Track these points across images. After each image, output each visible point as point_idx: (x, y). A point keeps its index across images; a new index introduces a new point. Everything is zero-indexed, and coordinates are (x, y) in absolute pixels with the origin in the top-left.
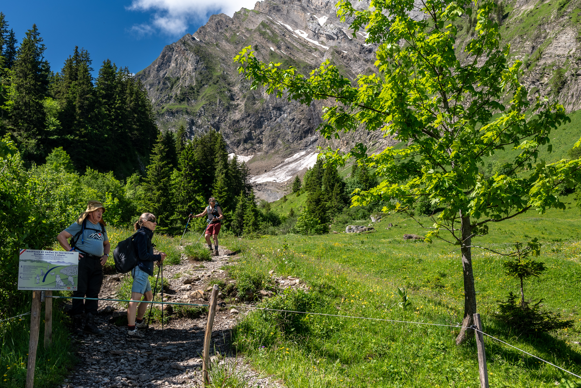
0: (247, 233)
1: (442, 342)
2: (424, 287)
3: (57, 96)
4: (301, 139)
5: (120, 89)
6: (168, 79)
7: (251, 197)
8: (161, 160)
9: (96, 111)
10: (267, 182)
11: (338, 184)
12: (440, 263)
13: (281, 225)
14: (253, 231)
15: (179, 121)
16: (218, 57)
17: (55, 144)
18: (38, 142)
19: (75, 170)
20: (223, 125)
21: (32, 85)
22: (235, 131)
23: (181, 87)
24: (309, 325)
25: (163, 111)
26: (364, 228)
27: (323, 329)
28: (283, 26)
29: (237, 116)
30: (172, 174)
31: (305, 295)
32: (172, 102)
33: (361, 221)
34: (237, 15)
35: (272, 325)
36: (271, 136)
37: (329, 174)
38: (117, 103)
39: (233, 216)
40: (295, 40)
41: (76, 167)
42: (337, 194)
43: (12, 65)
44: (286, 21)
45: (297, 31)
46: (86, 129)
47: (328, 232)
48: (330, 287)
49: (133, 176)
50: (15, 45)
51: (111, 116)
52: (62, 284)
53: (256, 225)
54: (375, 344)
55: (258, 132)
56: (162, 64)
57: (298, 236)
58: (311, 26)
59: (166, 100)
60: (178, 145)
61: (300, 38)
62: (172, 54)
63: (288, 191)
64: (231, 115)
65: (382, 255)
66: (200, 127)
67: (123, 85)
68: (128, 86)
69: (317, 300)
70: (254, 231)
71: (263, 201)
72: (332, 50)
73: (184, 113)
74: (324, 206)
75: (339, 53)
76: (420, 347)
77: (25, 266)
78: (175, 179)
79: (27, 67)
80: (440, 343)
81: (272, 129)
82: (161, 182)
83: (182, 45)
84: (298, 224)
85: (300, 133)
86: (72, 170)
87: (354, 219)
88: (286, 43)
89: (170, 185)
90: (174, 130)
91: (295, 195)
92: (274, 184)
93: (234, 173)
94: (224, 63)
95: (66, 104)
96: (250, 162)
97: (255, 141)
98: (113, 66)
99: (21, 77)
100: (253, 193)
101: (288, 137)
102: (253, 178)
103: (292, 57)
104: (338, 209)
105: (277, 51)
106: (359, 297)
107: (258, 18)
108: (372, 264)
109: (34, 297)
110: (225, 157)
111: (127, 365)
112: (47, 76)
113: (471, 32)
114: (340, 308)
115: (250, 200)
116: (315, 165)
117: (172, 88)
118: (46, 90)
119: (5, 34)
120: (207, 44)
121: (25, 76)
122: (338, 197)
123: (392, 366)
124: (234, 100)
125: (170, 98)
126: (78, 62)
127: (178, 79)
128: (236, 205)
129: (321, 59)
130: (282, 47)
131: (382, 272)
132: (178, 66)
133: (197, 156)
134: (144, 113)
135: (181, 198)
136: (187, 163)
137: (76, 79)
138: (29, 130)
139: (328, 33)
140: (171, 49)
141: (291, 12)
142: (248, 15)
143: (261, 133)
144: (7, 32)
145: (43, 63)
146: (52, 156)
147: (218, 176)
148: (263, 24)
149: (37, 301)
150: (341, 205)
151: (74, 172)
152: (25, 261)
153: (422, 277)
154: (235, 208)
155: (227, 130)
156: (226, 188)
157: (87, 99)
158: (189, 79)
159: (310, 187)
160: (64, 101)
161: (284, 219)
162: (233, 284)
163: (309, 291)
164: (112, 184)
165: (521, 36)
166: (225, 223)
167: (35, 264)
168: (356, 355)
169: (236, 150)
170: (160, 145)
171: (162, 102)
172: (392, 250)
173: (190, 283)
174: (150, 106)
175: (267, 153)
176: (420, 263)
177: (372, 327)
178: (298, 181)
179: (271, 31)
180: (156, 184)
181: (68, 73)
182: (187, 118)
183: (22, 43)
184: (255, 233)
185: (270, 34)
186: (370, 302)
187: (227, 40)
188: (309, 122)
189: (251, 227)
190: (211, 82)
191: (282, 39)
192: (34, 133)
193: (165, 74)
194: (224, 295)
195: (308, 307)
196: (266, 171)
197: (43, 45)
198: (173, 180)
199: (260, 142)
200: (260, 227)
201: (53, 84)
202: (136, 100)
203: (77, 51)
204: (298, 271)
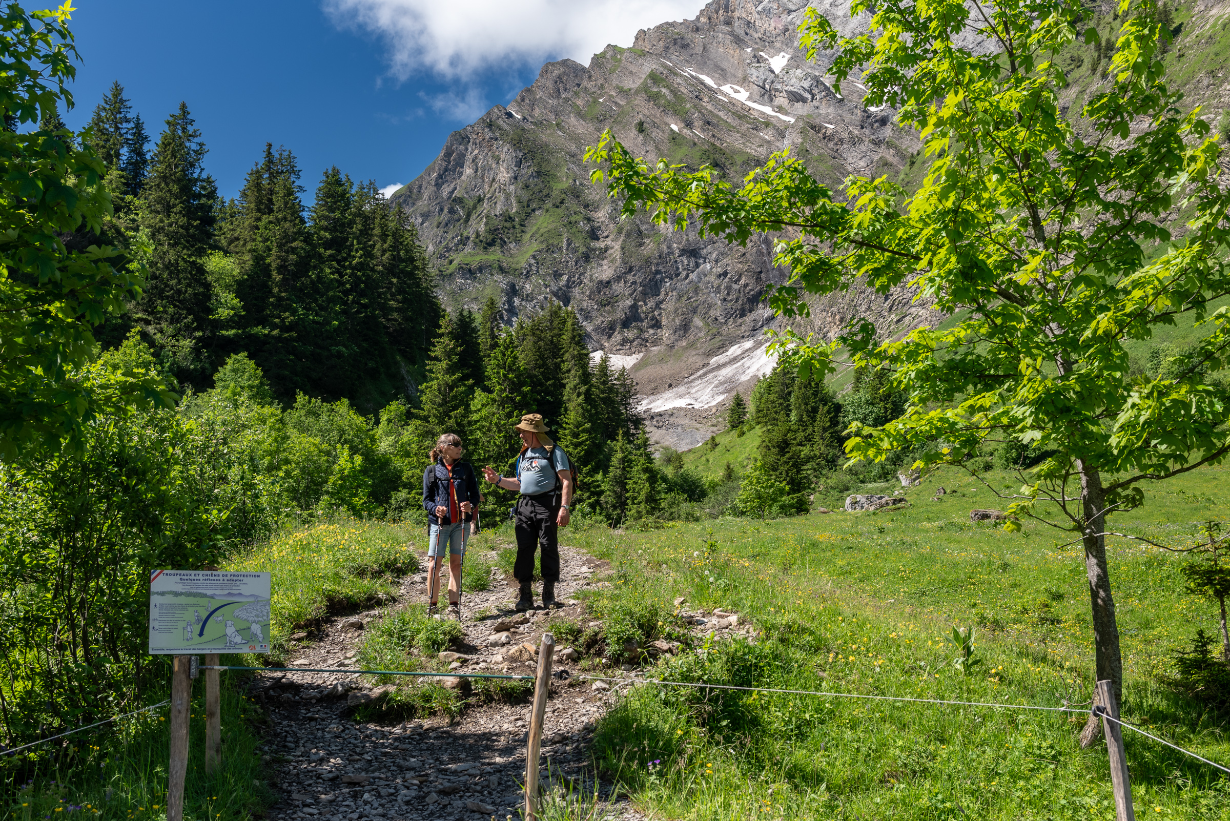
0: (636, 519)
1: (1049, 742)
2: (1015, 623)
3: (231, 247)
4: (743, 315)
5: (359, 226)
6: (459, 201)
7: (639, 442)
8: (450, 370)
9: (313, 275)
10: (674, 408)
11: (826, 408)
12: (1050, 571)
13: (707, 499)
14: (648, 513)
15: (484, 289)
16: (562, 150)
17: (231, 346)
18: (196, 344)
19: (273, 398)
20: (576, 291)
21: (182, 227)
22: (602, 305)
23: (487, 217)
24: (760, 713)
25: (452, 268)
26: (884, 500)
27: (790, 721)
28: (696, 78)
29: (605, 271)
30: (473, 399)
31: (750, 649)
32: (468, 249)
33: (877, 485)
34: (597, 60)
35: (680, 714)
36: (680, 311)
37: (806, 387)
38: (354, 257)
39: (604, 482)
40: (723, 106)
41: (275, 392)
42: (825, 430)
43: (140, 187)
44: (701, 67)
45: (726, 88)
46: (293, 314)
47: (807, 511)
48: (804, 630)
49: (392, 408)
50: (146, 147)
51: (343, 284)
52: (238, 639)
53: (652, 500)
54: (902, 749)
55: (651, 303)
56: (446, 170)
57: (743, 521)
58: (755, 74)
59: (456, 245)
60: (483, 339)
61: (732, 102)
62: (467, 149)
63: (720, 427)
64: (594, 271)
65: (922, 555)
66: (528, 298)
67: (367, 219)
68: (377, 221)
69: (776, 657)
70: (650, 513)
71: (666, 449)
72: (801, 124)
73: (494, 272)
74: (796, 455)
75: (816, 128)
76: (1001, 753)
77: (161, 605)
78: (479, 410)
79: (170, 191)
80: (1044, 745)
81: (680, 297)
82: (450, 418)
83: (486, 130)
84: (742, 494)
85: (740, 302)
86: (268, 399)
87: (862, 482)
88: (703, 115)
89: (470, 423)
90: (475, 307)
91: (735, 433)
92: (689, 412)
93: (603, 392)
94: (574, 163)
95: (251, 262)
96: (637, 367)
97: (645, 323)
98: (344, 179)
99: (158, 213)
100: (645, 433)
101: (717, 312)
102: (644, 402)
103: (718, 143)
104: (828, 461)
105: (685, 131)
106: (868, 651)
107: (642, 65)
108: (902, 577)
109: (176, 668)
110: (582, 359)
111: (376, 805)
112: (211, 207)
113: (1100, 69)
114: (825, 675)
115: (639, 449)
116: (775, 369)
117: (467, 219)
118: (210, 235)
119: (125, 125)
120: (538, 124)
121: (168, 209)
122: (827, 434)
123: (940, 797)
124: (598, 239)
125: (464, 241)
126: (272, 176)
127: (480, 200)
128: (609, 460)
129: (778, 144)
130: (696, 124)
131: (923, 594)
132: (479, 172)
133: (524, 358)
134: (411, 275)
135: (493, 449)
136: (505, 375)
137: (271, 211)
138: (178, 321)
139: (791, 89)
140: (464, 139)
141: (712, 49)
142: (620, 60)
143: (658, 305)
144: (128, 121)
145: (203, 181)
146: (224, 372)
147: (569, 400)
148: (654, 78)
149: (183, 677)
150: (832, 452)
151: (271, 404)
152: (162, 594)
153: (1010, 603)
154: (608, 467)
155: (585, 304)
156: (588, 425)
157: (293, 250)
158: (502, 199)
159: (766, 415)
160: (247, 257)
161: (714, 486)
162: (597, 629)
163: (756, 639)
164: (350, 426)
165: (1212, 73)
166: (589, 498)
167: (182, 600)
168: (862, 775)
169: (606, 344)
170: (445, 340)
171: (449, 250)
172: (944, 544)
173: (508, 630)
174: (424, 259)
175: (672, 347)
176: (1004, 571)
177: (896, 713)
178: (739, 403)
179: (671, 91)
180: (441, 422)
181: (253, 199)
182: (502, 281)
183: (160, 143)
184: (652, 518)
185: (669, 96)
186: (891, 660)
187: (580, 115)
188: (758, 279)
189: (643, 505)
190: (549, 204)
191: (695, 106)
192: (188, 327)
193: (453, 192)
194: (579, 653)
195: (756, 673)
196: (670, 385)
197: (201, 145)
198: (475, 412)
199: (657, 325)
200: (663, 505)
201: (223, 224)
202: (394, 247)
203: (269, 153)
204: (735, 598)
